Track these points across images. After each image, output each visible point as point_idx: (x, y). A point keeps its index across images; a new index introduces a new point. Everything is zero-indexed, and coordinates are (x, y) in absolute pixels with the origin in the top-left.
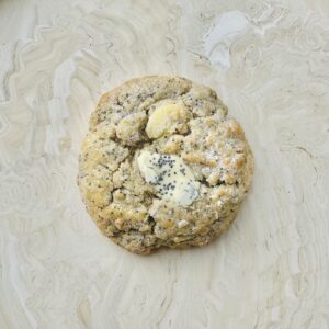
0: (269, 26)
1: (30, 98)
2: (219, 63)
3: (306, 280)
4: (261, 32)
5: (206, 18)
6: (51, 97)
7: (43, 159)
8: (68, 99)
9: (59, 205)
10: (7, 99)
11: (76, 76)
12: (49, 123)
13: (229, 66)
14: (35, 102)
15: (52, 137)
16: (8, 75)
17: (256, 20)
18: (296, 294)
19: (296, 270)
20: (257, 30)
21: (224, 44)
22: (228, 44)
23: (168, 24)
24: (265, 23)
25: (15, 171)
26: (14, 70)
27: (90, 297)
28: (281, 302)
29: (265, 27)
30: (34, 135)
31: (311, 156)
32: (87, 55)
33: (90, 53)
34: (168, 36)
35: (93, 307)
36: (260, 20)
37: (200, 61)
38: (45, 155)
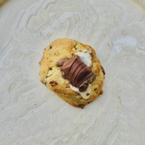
0: (142, 52)
1: (52, 14)
2: (116, 50)
4: (138, 51)
5: (124, 34)
6: (57, 19)
7: (39, 34)
8: (62, 23)
11: (70, 19)
12: (50, 25)
13: (118, 53)
14: (52, 16)
15: (47, 30)
16: (51, 3)
17: (139, 46)
18: (77, 140)
19: (84, 133)
20: (137, 50)
21: (123, 46)
22: (124, 46)
23: (110, 26)
24: (142, 50)
25: (29, 31)
26: (54, 3)
27: (17, 84)
28: (71, 138)
29: (140, 51)
31: (120, 102)
32: (78, 15)
33: (80, 15)
34: (107, 29)
35: (16, 87)
36: (141, 47)
37: (110, 44)
38: (41, 33)
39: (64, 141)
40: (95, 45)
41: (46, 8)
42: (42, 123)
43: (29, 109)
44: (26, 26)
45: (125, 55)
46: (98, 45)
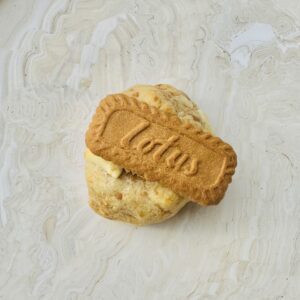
0: (292, 46)
1: (71, 38)
2: (238, 62)
3: (251, 270)
4: (284, 48)
5: (240, 22)
6: (88, 43)
7: (62, 90)
8: (101, 49)
9: (62, 130)
10: (52, 33)
11: (114, 32)
12: (79, 62)
13: (246, 66)
14: (73, 42)
15: (76, 75)
16: (59, 14)
17: (281, 37)
18: (238, 279)
20: (280, 45)
21: (248, 48)
22: (251, 49)
23: (206, 16)
24: (289, 42)
25: (36, 92)
26: (66, 12)
27: (59, 216)
29: (288, 46)
30: (62, 68)
31: (292, 165)
32: (130, 19)
33: (134, 18)
34: (203, 26)
35: (58, 224)
36: (286, 38)
37: (223, 55)
38: (65, 87)
39: (212, 291)
40: (192, 69)
41: (53, 28)
42: (149, 276)
43: (108, 259)
44: (25, 84)
45: (261, 66)
46: (197, 67)
